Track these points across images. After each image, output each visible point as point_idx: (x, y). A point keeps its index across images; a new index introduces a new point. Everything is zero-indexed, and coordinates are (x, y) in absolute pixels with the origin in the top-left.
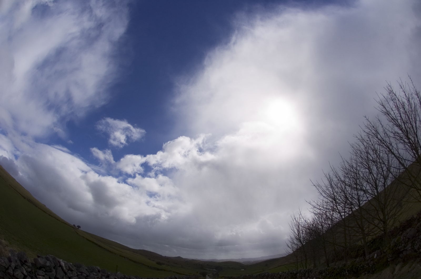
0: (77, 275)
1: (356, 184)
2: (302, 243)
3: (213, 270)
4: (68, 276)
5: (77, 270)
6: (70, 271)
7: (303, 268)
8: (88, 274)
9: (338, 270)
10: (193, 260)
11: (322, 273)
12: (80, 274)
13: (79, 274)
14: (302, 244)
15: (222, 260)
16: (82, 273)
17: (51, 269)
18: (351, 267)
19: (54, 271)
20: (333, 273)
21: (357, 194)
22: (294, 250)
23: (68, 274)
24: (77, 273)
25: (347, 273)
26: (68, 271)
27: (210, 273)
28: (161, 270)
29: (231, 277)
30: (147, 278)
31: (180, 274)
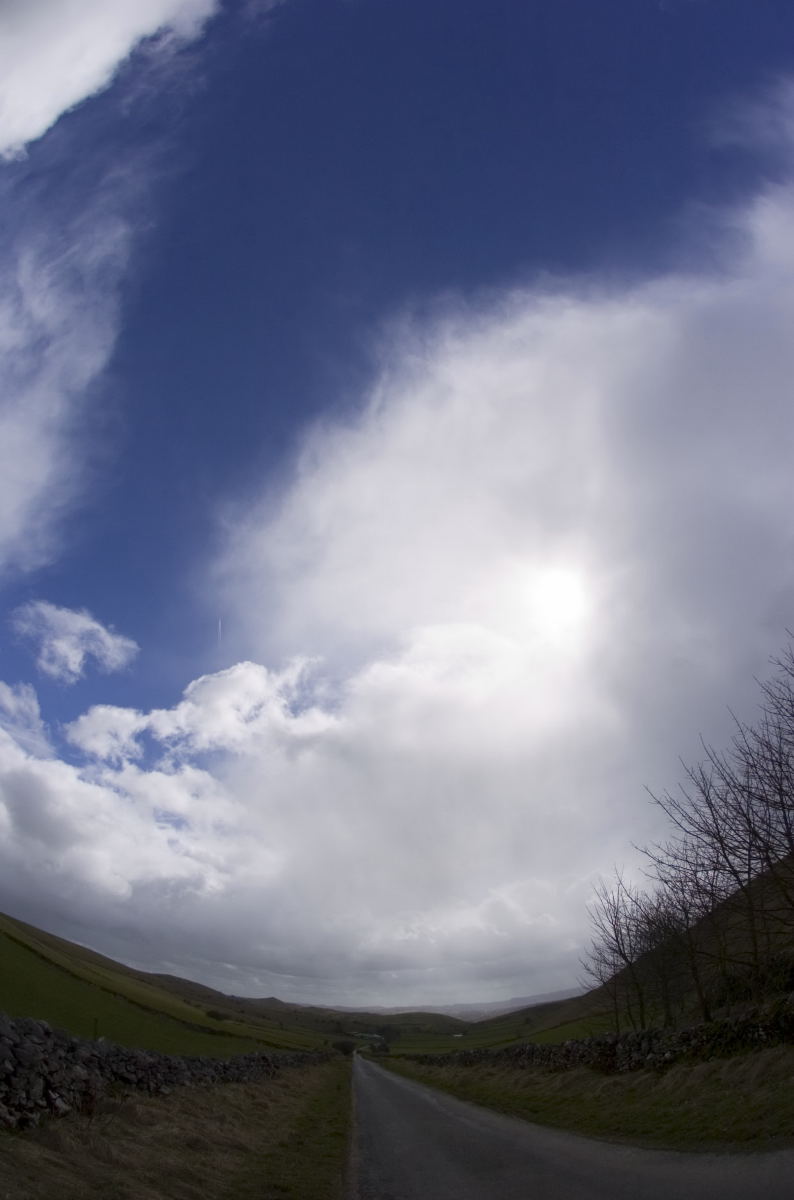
1: (781, 792)
2: (627, 960)
3: (371, 1036)
7: (635, 1028)
9: (736, 1029)
10: (312, 1008)
11: (689, 1039)
14: (630, 963)
15: (397, 1009)
18: (772, 1016)
20: (720, 1036)
21: (785, 817)
22: (606, 980)
25: (762, 1033)
27: (362, 1046)
28: (222, 1033)
29: (426, 1057)
30: (183, 1058)
31: (277, 1046)
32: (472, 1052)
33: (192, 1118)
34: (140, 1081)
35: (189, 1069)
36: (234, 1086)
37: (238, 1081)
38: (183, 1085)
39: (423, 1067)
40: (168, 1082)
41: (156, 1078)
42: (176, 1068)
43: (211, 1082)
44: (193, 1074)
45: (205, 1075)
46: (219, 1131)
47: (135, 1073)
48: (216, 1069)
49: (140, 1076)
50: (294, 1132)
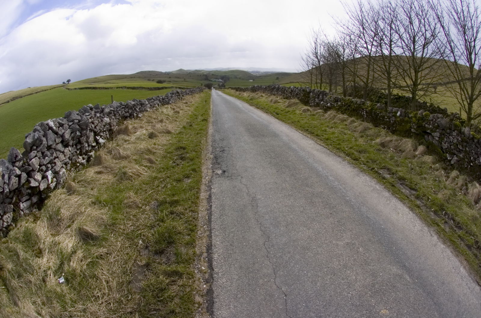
0: (68, 127)
3: (219, 80)
4: (60, 135)
5: (67, 121)
6: (61, 127)
8: (79, 118)
12: (72, 123)
13: (70, 124)
16: (73, 121)
17: (40, 140)
19: (44, 139)
23: (60, 133)
24: (68, 125)
26: (58, 130)
27: (215, 85)
28: (162, 88)
29: (239, 88)
30: (147, 99)
31: (182, 88)
32: (256, 86)
33: (151, 124)
34: (130, 115)
35: (149, 103)
36: (166, 106)
37: (168, 103)
38: (147, 111)
39: (238, 93)
40: (141, 111)
41: (136, 111)
42: (144, 104)
43: (158, 107)
44: (151, 105)
45: (155, 104)
46: (161, 127)
47: (128, 112)
48: (159, 101)
49: (130, 112)
50: (188, 121)
